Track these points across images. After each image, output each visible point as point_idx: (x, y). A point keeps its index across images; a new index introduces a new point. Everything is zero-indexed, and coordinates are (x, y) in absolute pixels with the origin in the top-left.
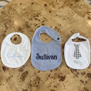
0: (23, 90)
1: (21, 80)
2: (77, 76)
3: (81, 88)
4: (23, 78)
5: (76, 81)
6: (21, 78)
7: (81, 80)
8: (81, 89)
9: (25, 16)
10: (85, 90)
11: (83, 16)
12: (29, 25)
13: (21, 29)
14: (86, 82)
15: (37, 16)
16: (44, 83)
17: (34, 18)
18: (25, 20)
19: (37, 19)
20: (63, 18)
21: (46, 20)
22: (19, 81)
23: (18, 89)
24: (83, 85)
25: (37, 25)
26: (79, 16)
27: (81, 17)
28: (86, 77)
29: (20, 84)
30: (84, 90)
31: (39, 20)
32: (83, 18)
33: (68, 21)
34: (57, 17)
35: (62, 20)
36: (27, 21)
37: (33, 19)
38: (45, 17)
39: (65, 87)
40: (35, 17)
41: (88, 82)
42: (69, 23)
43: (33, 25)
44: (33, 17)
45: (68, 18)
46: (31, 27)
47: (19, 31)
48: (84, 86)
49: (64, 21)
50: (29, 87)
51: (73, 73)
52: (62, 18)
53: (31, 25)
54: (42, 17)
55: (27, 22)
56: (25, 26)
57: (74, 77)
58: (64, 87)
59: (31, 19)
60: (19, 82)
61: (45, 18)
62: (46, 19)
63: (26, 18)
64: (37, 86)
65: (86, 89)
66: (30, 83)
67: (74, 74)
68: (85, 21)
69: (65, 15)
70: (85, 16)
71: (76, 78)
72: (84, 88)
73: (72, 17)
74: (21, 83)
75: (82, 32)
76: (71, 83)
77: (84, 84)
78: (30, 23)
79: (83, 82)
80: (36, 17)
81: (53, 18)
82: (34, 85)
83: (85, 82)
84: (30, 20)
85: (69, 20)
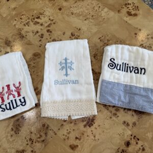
0: (17, 151)
1: (13, 133)
2: (116, 114)
3: (126, 135)
4: (17, 128)
5: (116, 124)
6: (12, 129)
7: (125, 122)
8: (126, 137)
9: (17, 19)
10: (133, 139)
11: (119, 11)
12: (24, 35)
13: (10, 42)
14: (134, 124)
15: (38, 18)
16: (56, 134)
17: (33, 22)
18: (17, 26)
19: (38, 23)
20: (84, 16)
21: (54, 23)
22: (9, 135)
23: (8, 150)
24: (128, 130)
25: (37, 32)
26: (110, 11)
27: (115, 13)
28: (133, 115)
29: (11, 140)
30: (131, 139)
31: (42, 25)
32: (119, 14)
33: (92, 21)
34: (73, 16)
35: (83, 21)
36: (20, 27)
37: (31, 23)
38: (51, 18)
39: (96, 138)
40: (34, 19)
41: (137, 123)
42: (95, 26)
43: (31, 34)
44: (30, 20)
45: (93, 16)
46: (27, 37)
47: (5, 46)
48: (130, 133)
49: (86, 22)
50: (28, 144)
51: (108, 109)
52: (81, 17)
53: (27, 34)
54: (47, 19)
55: (20, 30)
56: (16, 36)
57: (111, 118)
58: (95, 136)
59: (28, 24)
60: (9, 137)
61: (52, 20)
62: (54, 21)
63: (19, 23)
64: (43, 141)
65: (135, 136)
66: (29, 137)
67: (111, 112)
68: (121, 19)
69: (86, 11)
70: (122, 11)
71: (114, 118)
72: (132, 135)
73: (100, 14)
74: (13, 138)
75: (118, 38)
76: (107, 129)
77: (130, 127)
78: (25, 30)
79: (128, 125)
80: (36, 20)
81: (67, 18)
82: (39, 140)
83: (131, 125)
84: (24, 25)
85: (94, 19)
